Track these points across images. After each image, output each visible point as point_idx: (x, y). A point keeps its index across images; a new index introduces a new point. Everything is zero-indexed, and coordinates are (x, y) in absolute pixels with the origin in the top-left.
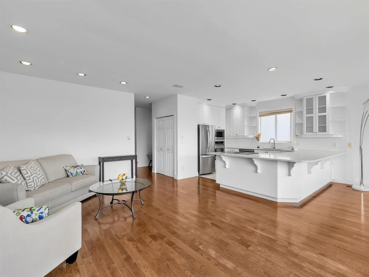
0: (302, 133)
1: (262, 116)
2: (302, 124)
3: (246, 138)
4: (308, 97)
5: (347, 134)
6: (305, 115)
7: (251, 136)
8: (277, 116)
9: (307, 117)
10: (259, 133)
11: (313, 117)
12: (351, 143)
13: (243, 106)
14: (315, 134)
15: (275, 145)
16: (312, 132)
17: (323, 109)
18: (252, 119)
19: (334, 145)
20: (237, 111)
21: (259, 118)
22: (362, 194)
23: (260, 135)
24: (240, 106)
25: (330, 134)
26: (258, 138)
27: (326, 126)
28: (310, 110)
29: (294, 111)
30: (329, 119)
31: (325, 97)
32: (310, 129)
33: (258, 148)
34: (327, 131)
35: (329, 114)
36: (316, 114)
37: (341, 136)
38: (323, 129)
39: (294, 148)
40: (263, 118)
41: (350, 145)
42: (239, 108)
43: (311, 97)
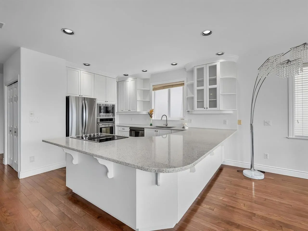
0: (193, 108)
1: (156, 90)
2: (193, 98)
3: (138, 114)
4: (198, 67)
5: (236, 110)
6: (196, 88)
7: (145, 113)
8: (170, 89)
9: (198, 90)
10: (153, 108)
11: (203, 89)
12: (241, 120)
13: (135, 77)
14: (206, 109)
15: (168, 123)
16: (203, 107)
17: (213, 81)
18: (146, 93)
19: (225, 122)
20: (130, 83)
21: (153, 92)
22: (253, 183)
23: (153, 111)
24: (132, 77)
25: (220, 109)
26: (150, 115)
27: (216, 101)
28: (201, 83)
29: (186, 84)
30: (219, 92)
31: (215, 67)
32: (201, 104)
33: (150, 125)
34: (217, 107)
35: (219, 86)
36: (207, 87)
37: (231, 112)
38: (213, 104)
39: (185, 126)
40: (157, 92)
41: (240, 122)
42: (131, 80)
43: (201, 67)
